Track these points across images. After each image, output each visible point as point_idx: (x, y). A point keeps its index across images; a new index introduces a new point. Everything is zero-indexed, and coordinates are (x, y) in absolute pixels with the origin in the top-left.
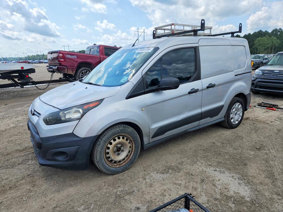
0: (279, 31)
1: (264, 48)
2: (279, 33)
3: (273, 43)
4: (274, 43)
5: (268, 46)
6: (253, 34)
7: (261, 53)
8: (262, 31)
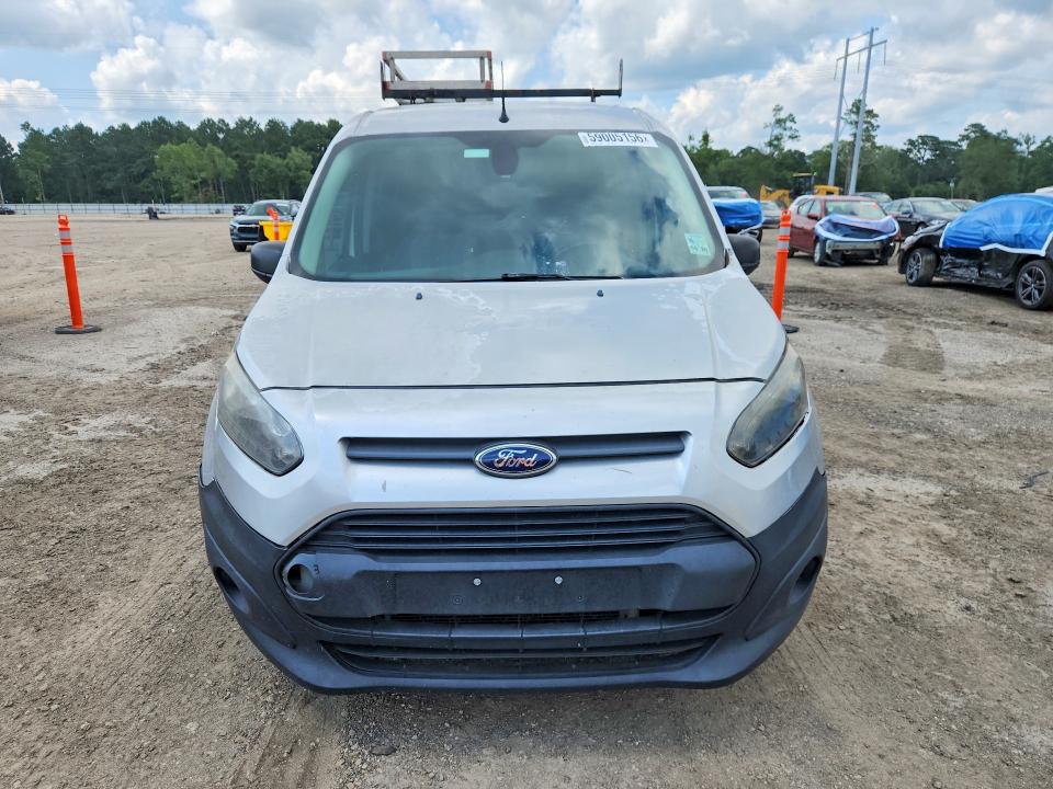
0: (221, 130)
1: (193, 182)
2: (221, 136)
3: (215, 166)
4: (220, 167)
5: (203, 175)
6: (139, 129)
7: (186, 198)
8: (167, 120)
